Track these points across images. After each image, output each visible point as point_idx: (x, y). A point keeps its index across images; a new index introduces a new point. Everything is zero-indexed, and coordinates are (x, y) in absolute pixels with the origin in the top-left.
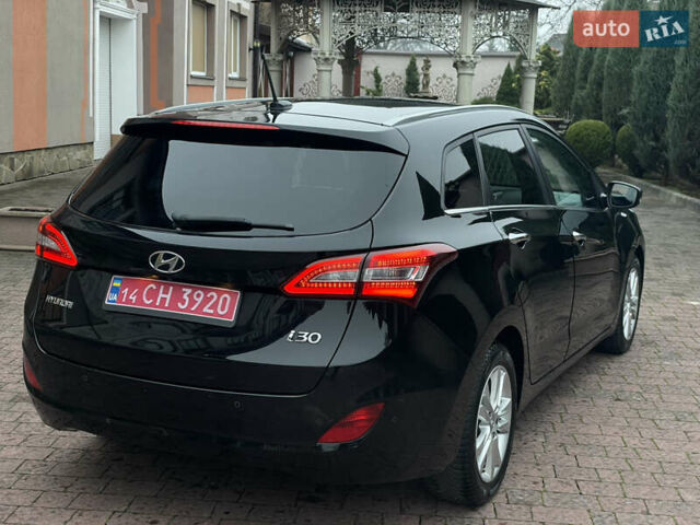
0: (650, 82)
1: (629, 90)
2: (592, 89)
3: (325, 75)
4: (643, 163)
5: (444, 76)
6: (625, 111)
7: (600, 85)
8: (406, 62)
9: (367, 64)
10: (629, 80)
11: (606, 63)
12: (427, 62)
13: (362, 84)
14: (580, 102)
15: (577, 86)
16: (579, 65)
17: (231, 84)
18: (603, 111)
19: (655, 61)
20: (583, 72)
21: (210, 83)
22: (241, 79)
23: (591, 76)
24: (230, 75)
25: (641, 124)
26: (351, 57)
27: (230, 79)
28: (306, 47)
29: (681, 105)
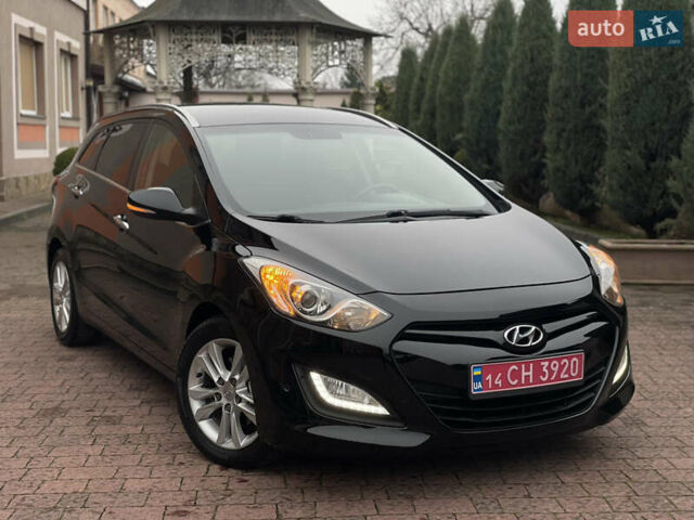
1: (461, 118)
2: (426, 119)
6: (459, 136)
7: (433, 114)
8: (243, 100)
10: (460, 109)
11: (438, 93)
15: (411, 117)
16: (411, 97)
17: (63, 123)
19: (484, 88)
20: (416, 103)
21: (42, 122)
22: (75, 118)
23: (425, 106)
24: (63, 115)
26: (189, 89)
27: (63, 118)
28: (140, 87)
29: (512, 128)
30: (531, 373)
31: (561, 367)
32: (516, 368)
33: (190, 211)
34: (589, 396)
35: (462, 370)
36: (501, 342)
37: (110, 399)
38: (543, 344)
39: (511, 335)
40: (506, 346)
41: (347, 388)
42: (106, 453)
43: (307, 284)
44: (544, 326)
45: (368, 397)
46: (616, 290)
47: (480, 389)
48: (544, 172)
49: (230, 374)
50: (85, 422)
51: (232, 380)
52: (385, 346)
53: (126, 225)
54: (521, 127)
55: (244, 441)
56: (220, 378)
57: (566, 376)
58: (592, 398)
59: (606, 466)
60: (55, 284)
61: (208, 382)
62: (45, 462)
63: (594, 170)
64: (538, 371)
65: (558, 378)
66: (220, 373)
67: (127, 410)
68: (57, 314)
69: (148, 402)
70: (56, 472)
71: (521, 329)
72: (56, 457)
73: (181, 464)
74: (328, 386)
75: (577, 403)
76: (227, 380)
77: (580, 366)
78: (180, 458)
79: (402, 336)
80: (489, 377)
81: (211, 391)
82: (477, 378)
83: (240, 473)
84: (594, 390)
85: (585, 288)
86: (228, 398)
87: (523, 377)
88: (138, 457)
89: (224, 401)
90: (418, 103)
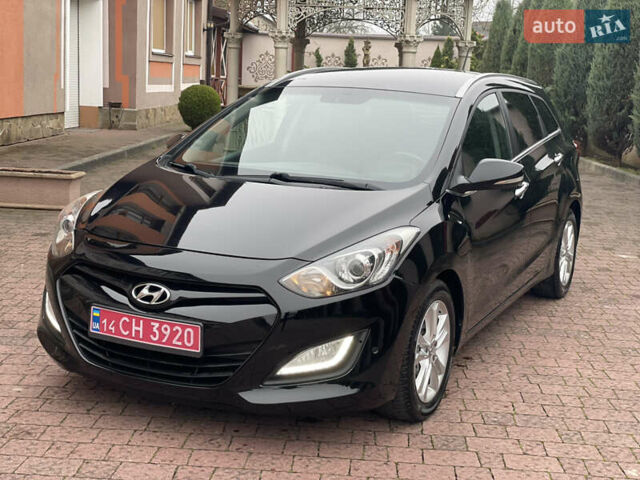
12: (367, 43)
29: (601, 84)
30: (141, 329)
32: (128, 320)
64: (148, 329)
87: (134, 330)
90: (510, 52)
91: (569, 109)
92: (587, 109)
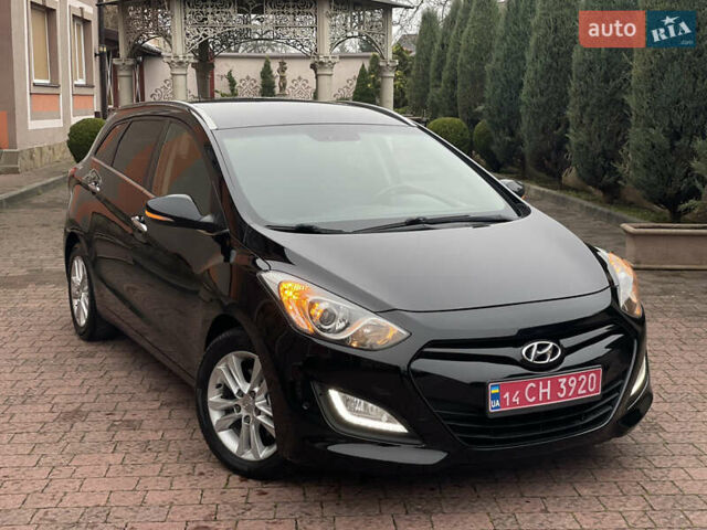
0: (503, 79)
1: (482, 87)
2: (446, 87)
3: (180, 79)
4: (500, 158)
5: (300, 78)
6: (480, 108)
7: (454, 83)
8: (260, 65)
9: (221, 68)
10: (482, 78)
11: (459, 62)
12: (282, 64)
13: (216, 88)
14: (436, 100)
15: (432, 84)
16: (432, 64)
17: (77, 91)
18: (459, 108)
19: (507, 56)
20: (437, 70)
21: (55, 91)
22: (89, 86)
23: (445, 75)
24: (76, 83)
25: (497, 120)
26: (204, 60)
27: (76, 86)
28: (154, 52)
29: (534, 100)
30: (548, 390)
31: (579, 383)
32: (533, 385)
33: (208, 219)
34: (607, 410)
35: (481, 387)
36: (518, 360)
37: (129, 400)
38: (561, 360)
39: (529, 352)
40: (523, 363)
41: (365, 405)
42: (127, 462)
43: (326, 301)
44: (562, 341)
45: (386, 415)
46: (634, 300)
47: (498, 407)
48: (567, 147)
49: (249, 386)
50: (106, 427)
51: (251, 392)
52: (403, 366)
53: (145, 227)
54: (544, 100)
55: (264, 453)
56: (240, 391)
57: (584, 391)
58: (610, 412)
59: (623, 476)
60: (73, 278)
61: (228, 394)
62: (67, 471)
63: (618, 146)
64: (556, 388)
65: (576, 393)
66: (239, 385)
67: (146, 413)
68: (76, 308)
69: (168, 405)
70: (78, 483)
71: (539, 345)
72: (78, 467)
73: (202, 474)
74: (346, 403)
75: (595, 417)
76: (246, 392)
77: (597, 382)
78: (200, 468)
79: (420, 354)
80: (507, 395)
81: (231, 403)
82: (495, 397)
83: (260, 483)
84: (611, 403)
85: (604, 301)
86: (247, 409)
87: (542, 394)
88: (158, 467)
89: (243, 413)
90: (439, 70)
91: (504, 129)
92: (522, 129)
